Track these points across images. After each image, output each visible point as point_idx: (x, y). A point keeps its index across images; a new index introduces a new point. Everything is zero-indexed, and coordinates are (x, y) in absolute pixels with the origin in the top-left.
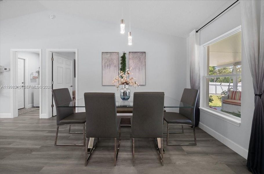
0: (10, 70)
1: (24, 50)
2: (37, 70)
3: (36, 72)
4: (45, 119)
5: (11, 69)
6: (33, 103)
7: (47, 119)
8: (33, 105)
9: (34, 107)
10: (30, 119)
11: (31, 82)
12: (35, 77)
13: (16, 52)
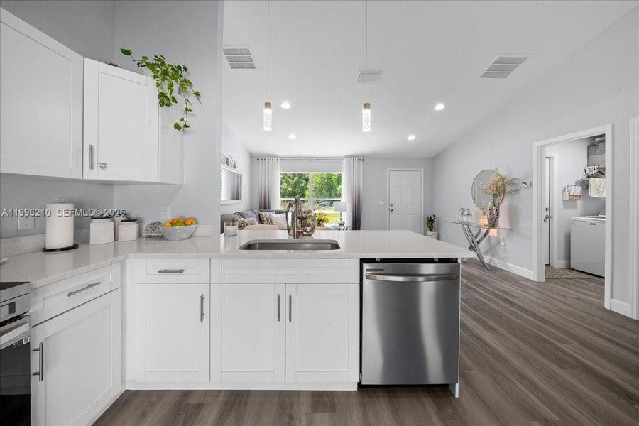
0: (531, 184)
1: (556, 139)
2: (579, 178)
3: (576, 183)
4: (627, 318)
5: (535, 184)
6: (568, 257)
7: (633, 320)
8: (569, 264)
9: (573, 269)
10: (577, 299)
11: (565, 207)
12: (574, 196)
13: (543, 146)
